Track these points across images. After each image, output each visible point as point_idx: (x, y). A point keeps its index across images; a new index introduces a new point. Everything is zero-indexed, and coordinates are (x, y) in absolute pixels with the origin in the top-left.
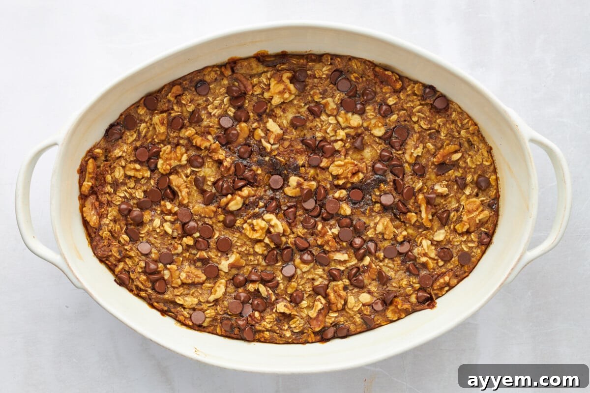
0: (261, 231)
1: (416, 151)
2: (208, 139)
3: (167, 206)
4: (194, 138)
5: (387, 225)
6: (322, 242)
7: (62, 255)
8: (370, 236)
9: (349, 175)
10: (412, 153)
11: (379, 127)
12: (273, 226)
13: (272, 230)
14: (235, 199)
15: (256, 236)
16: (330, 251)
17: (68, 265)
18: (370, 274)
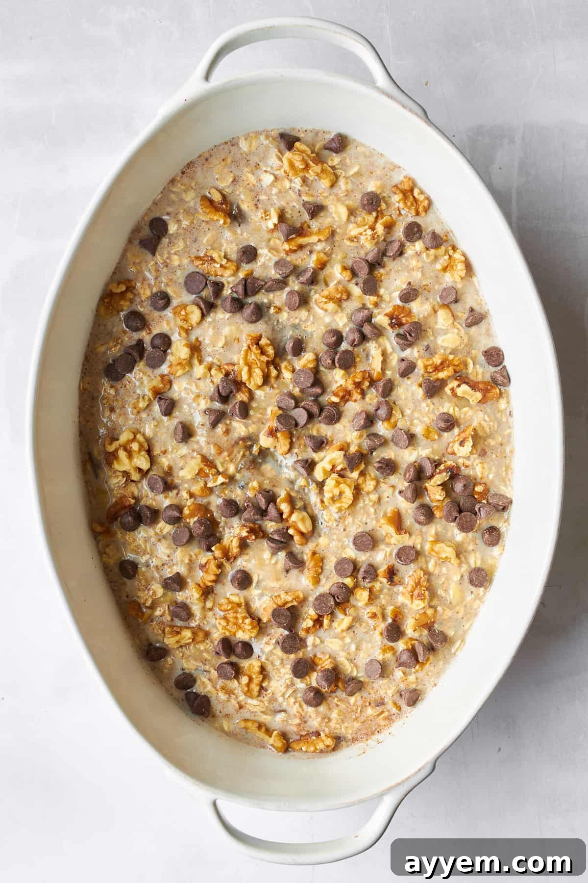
0: (341, 485)
1: (217, 259)
2: (206, 564)
3: (309, 626)
4: (205, 584)
5: (326, 297)
6: (357, 392)
7: (383, 794)
8: (345, 320)
9: (264, 359)
10: (221, 266)
11: (187, 314)
12: (334, 467)
13: (339, 468)
14: (294, 522)
15: (349, 493)
16: (369, 379)
17: (399, 784)
18: (402, 315)
